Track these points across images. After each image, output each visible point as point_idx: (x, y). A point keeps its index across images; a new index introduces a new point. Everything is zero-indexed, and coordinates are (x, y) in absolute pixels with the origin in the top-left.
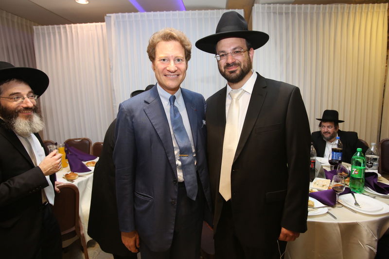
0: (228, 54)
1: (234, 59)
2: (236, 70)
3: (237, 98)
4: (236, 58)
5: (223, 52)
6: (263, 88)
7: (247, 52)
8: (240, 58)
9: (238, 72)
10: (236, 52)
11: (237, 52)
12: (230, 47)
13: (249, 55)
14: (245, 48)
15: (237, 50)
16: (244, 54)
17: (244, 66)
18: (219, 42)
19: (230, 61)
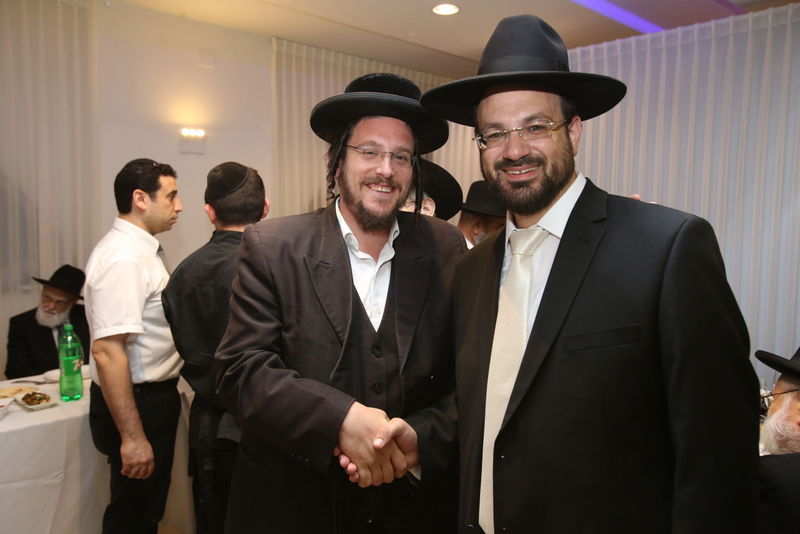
0: (509, 132)
1: (528, 147)
2: (532, 181)
3: (527, 251)
4: (533, 144)
5: (496, 126)
6: (596, 222)
7: (562, 130)
8: (543, 145)
9: (536, 186)
10: (532, 127)
11: (537, 127)
12: (515, 113)
13: (568, 136)
14: (559, 117)
15: (536, 123)
16: (555, 136)
17: (555, 168)
18: (484, 102)
19: (515, 153)
